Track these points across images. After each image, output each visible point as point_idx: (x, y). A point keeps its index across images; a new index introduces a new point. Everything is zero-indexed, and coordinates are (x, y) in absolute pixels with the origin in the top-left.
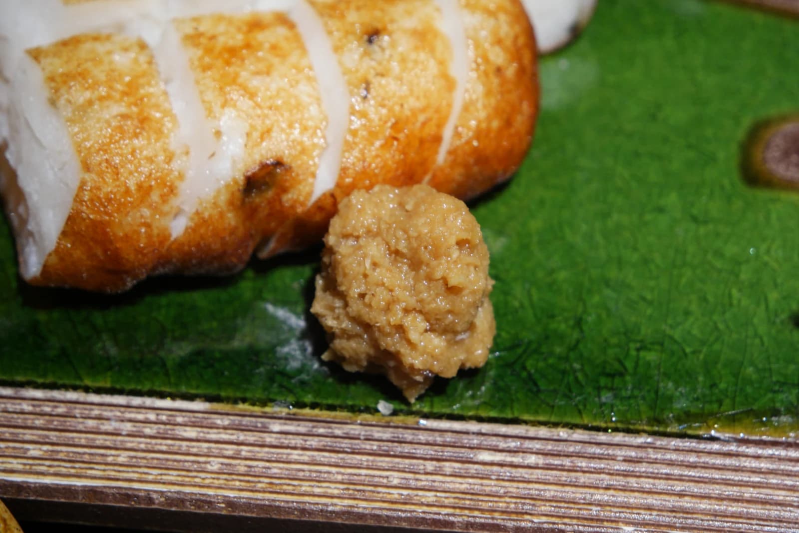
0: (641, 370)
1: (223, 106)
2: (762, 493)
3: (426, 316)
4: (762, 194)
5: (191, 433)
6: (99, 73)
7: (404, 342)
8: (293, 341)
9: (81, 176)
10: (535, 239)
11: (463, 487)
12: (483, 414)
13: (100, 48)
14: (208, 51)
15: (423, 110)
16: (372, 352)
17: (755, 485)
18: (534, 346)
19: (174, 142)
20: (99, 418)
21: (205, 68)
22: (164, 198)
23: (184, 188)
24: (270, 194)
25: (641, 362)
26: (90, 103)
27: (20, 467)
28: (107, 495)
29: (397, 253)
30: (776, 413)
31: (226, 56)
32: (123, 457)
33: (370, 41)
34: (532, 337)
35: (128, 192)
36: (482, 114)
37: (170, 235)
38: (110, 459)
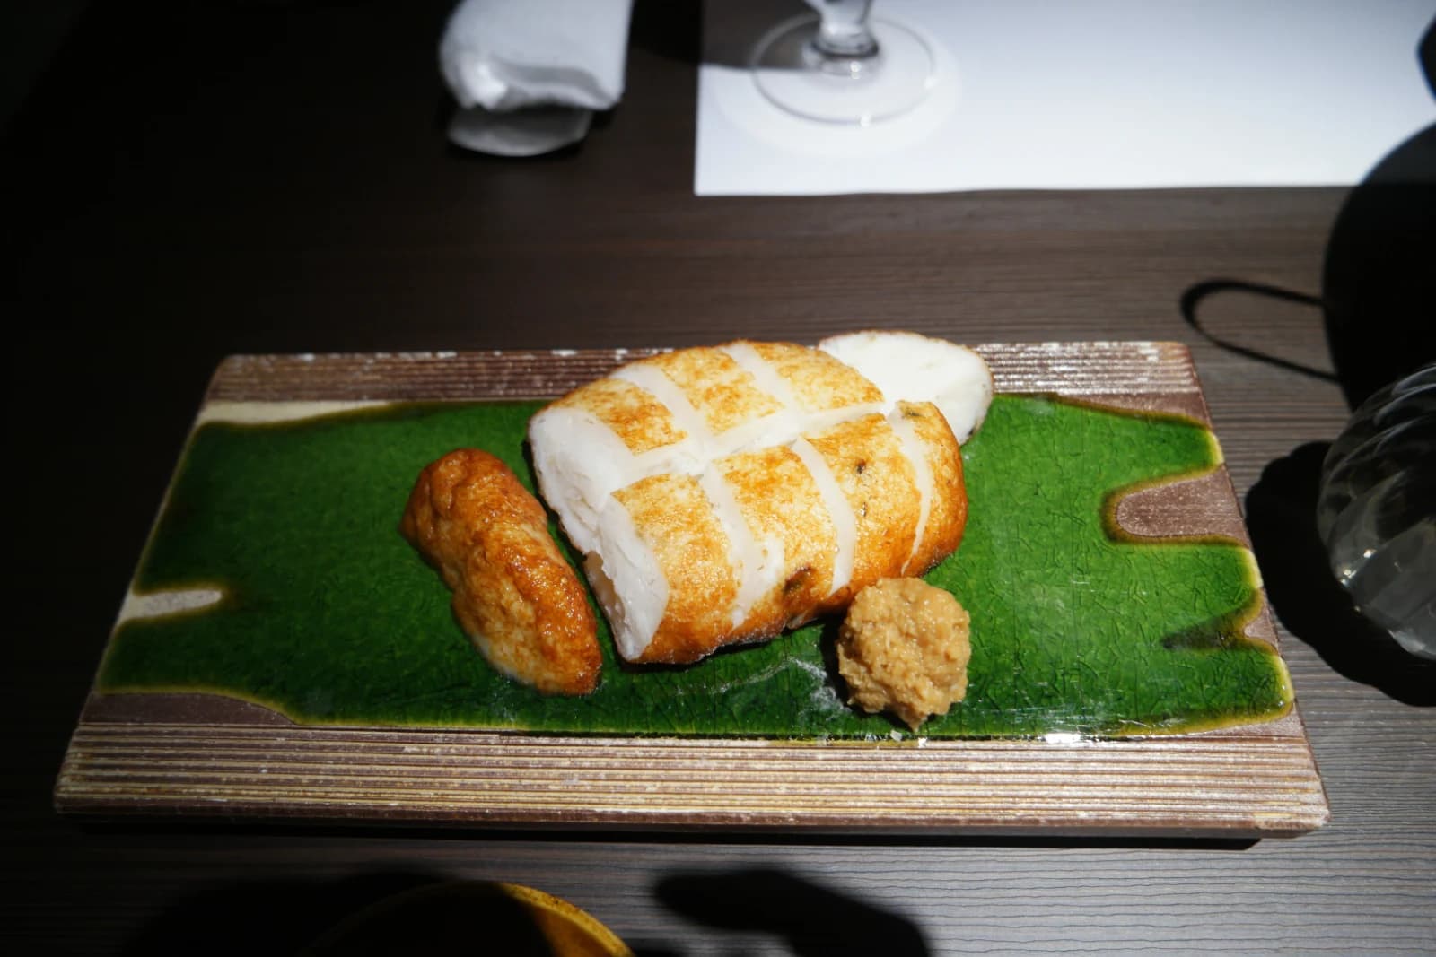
0: (1068, 690)
1: (765, 531)
2: (1170, 779)
3: (932, 679)
4: (1124, 548)
5: (761, 765)
6: (668, 509)
7: (916, 696)
8: (821, 688)
9: (669, 592)
10: (975, 594)
11: (963, 793)
12: (965, 734)
13: (665, 487)
14: (746, 486)
15: (903, 519)
16: (889, 701)
17: (1163, 774)
18: (990, 678)
19: (730, 560)
20: (692, 758)
21: (748, 500)
22: (728, 601)
23: (740, 591)
24: (802, 589)
25: (1067, 686)
26: (668, 534)
27: (643, 801)
28: (708, 818)
29: (908, 636)
30: (1166, 717)
31: (759, 489)
32: (716, 788)
33: (860, 471)
34: (986, 670)
35: (704, 600)
36: (943, 516)
37: (732, 625)
38: (706, 790)
